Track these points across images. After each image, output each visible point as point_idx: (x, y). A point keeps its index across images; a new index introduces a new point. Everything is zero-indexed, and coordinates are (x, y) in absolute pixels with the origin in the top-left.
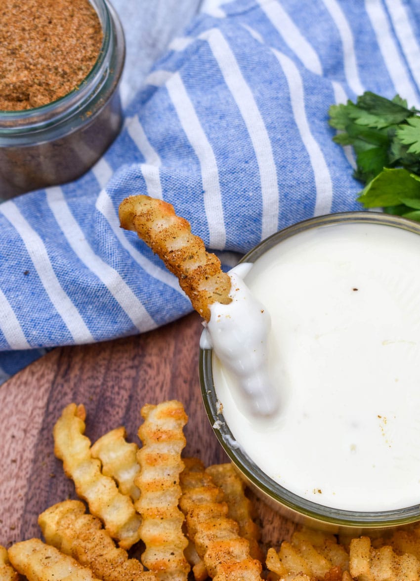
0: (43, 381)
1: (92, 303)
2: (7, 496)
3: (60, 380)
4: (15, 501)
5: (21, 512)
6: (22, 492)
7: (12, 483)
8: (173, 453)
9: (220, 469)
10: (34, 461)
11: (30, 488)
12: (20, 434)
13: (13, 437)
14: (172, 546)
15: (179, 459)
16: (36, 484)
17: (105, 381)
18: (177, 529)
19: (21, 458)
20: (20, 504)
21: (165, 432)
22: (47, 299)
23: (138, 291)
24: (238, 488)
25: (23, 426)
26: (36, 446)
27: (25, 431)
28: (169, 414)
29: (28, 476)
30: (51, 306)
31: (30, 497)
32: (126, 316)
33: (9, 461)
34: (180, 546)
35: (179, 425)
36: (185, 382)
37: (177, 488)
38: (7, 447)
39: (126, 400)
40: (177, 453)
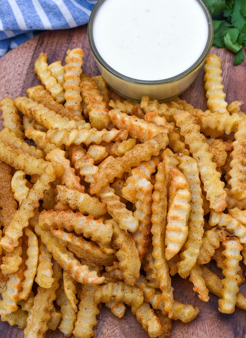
0: (32, 47)
1: (51, 12)
2: (16, 86)
3: (39, 46)
4: (19, 88)
5: (20, 92)
6: (21, 85)
7: (18, 82)
8: (78, 66)
9: (97, 77)
10: (27, 75)
11: (24, 84)
12: (22, 65)
13: (19, 66)
14: (76, 100)
15: (80, 68)
16: (27, 83)
17: (56, 48)
18: (78, 94)
19: (22, 73)
20: (20, 90)
21: (75, 58)
22: (34, 9)
23: (70, 9)
24: (104, 84)
25: (23, 62)
26: (28, 69)
27: (24, 64)
28: (77, 52)
29: (24, 80)
30: (36, 12)
31: (24, 87)
32: (64, 18)
33: (17, 74)
34: (79, 100)
35: (81, 56)
36: (87, 49)
37: (79, 78)
38: (17, 69)
39: (64, 55)
40: (79, 66)
